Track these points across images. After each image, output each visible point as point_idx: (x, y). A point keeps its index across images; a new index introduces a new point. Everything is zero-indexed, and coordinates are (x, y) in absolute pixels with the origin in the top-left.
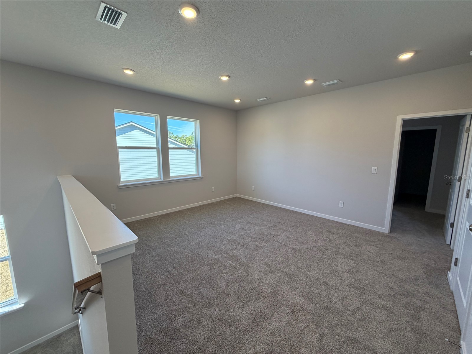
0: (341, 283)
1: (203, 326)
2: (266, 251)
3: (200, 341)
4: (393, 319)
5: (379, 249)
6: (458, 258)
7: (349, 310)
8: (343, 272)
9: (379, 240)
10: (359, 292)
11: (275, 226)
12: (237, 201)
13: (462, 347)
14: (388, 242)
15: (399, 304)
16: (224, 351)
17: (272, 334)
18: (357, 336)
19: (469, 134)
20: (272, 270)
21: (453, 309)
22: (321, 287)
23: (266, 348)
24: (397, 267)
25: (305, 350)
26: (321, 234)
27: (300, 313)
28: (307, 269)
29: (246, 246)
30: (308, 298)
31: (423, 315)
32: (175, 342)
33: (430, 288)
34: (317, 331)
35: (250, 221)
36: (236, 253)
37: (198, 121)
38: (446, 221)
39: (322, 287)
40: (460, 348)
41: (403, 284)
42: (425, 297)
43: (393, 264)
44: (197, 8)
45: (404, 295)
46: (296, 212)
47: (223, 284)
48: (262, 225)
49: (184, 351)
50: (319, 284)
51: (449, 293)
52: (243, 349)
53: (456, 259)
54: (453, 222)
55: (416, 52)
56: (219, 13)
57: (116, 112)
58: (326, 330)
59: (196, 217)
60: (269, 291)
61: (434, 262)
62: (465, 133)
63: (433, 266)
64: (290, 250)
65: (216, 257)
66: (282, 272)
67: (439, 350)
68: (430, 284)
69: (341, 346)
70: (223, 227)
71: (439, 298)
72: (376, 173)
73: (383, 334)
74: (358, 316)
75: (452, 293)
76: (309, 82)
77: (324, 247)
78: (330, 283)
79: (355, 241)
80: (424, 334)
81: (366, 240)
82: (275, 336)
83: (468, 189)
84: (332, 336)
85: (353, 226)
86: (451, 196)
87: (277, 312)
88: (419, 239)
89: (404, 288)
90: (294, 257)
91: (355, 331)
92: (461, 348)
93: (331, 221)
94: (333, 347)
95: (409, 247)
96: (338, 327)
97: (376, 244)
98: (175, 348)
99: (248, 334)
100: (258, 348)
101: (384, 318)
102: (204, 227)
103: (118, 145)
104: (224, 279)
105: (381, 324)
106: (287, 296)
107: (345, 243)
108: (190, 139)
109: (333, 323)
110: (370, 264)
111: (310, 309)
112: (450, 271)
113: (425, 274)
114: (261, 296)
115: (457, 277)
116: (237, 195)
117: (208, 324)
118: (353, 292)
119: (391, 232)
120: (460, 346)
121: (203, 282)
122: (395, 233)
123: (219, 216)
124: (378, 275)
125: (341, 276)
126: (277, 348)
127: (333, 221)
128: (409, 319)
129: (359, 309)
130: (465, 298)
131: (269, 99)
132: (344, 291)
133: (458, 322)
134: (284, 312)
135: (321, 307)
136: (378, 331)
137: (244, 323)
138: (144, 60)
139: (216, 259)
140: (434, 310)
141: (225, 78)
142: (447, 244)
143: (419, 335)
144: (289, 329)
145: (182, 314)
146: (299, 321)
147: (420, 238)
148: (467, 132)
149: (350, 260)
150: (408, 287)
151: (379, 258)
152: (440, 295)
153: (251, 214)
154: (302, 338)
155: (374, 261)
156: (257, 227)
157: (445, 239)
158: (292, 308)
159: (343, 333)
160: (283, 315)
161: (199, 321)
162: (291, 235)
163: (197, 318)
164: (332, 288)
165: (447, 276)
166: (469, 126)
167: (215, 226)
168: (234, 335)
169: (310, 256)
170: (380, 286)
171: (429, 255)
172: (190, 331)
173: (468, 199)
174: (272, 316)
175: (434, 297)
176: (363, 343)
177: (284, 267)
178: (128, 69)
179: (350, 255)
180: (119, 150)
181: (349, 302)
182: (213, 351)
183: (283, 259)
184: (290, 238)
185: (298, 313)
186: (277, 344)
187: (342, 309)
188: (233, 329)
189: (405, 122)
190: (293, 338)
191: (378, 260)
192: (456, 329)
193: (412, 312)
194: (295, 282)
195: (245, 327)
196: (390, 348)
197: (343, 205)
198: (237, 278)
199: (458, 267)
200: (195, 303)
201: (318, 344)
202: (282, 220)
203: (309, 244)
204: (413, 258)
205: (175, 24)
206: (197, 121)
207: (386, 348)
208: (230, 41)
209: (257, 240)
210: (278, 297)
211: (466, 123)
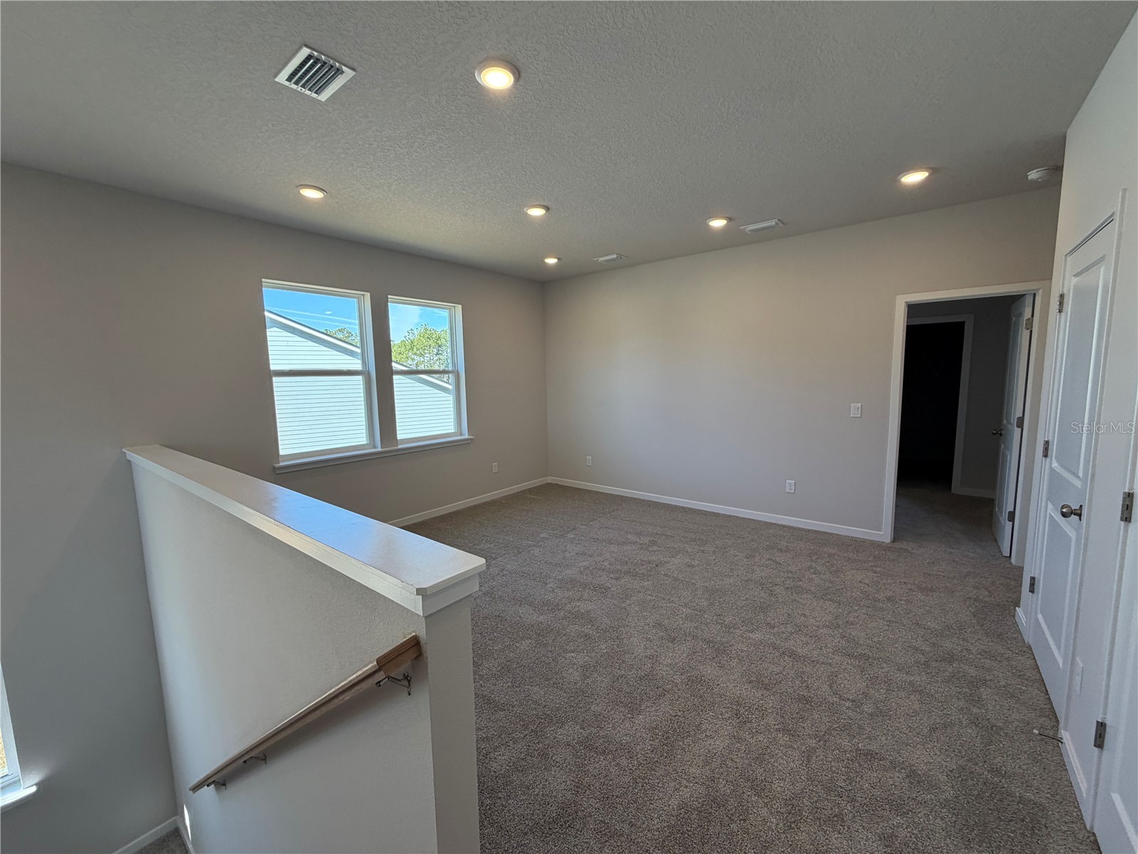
0: (820, 649)
1: (558, 765)
2: (649, 597)
3: (560, 794)
4: (933, 707)
5: (879, 575)
6: (1036, 576)
7: (848, 699)
8: (818, 627)
9: (875, 557)
10: (860, 662)
11: (653, 543)
12: (551, 492)
13: (1064, 740)
14: (893, 560)
15: (939, 679)
16: (617, 808)
17: (707, 763)
18: (874, 747)
19: (1033, 332)
20: (673, 635)
21: (1036, 678)
22: (781, 660)
23: (702, 790)
24: (920, 608)
25: (782, 785)
26: (757, 554)
27: (754, 716)
28: (744, 628)
29: (603, 590)
30: (762, 685)
31: (985, 692)
32: (504, 803)
33: (989, 642)
34: (795, 746)
35: (595, 536)
36: (584, 607)
37: (459, 307)
38: (997, 509)
39: (784, 661)
40: (1060, 743)
41: (938, 639)
42: (982, 661)
43: (911, 603)
44: (517, 69)
45: (944, 660)
46: (690, 509)
47: (575, 675)
48: (624, 544)
49: (531, 819)
50: (777, 654)
51: (1025, 649)
52: (656, 798)
53: (1033, 579)
54: (1012, 510)
55: (934, 171)
56: (561, 81)
57: (266, 287)
58: (813, 743)
59: (466, 534)
60: (678, 679)
61: (987, 593)
62: (1025, 330)
63: (987, 599)
64: (699, 592)
65: (541, 618)
66: (695, 637)
67: (1025, 752)
68: (987, 634)
69: (848, 768)
70: (537, 551)
71: (1008, 659)
72: (859, 415)
73: (921, 737)
74: (868, 708)
75: (1030, 648)
76: (718, 223)
77: (770, 581)
78: (799, 650)
79: (828, 562)
80: (994, 728)
81: (849, 558)
82: (713, 766)
83: (1046, 439)
84: (827, 752)
85: (818, 532)
86: (1005, 456)
87: (707, 720)
88: (951, 550)
89: (941, 646)
90: (712, 604)
91: (867, 738)
92: (1062, 743)
93: (772, 524)
94: (834, 772)
95: (936, 568)
96: (834, 733)
97: (871, 566)
98: (509, 816)
99: (657, 769)
100: (686, 793)
101: (916, 706)
102: (494, 556)
103: (273, 367)
104: (574, 664)
105: (914, 718)
106: (718, 685)
107: (810, 567)
108: (403, 349)
109: (823, 728)
110: (869, 607)
111: (770, 705)
112: (1019, 607)
113: (974, 616)
114: (664, 690)
115: (1036, 614)
116: (550, 479)
117: (566, 759)
118: (848, 663)
119: (895, 540)
120: (1060, 741)
121: (527, 675)
122: (904, 543)
123: (520, 527)
124: (889, 626)
125: (817, 636)
126: (724, 788)
127: (775, 524)
128: (961, 704)
129: (866, 695)
130: (1060, 652)
131: (623, 257)
132: (830, 665)
133: (1049, 699)
134: (720, 717)
135: (792, 699)
136: (910, 731)
137: (643, 748)
138: (359, 169)
139: (541, 623)
140: (1002, 683)
141: (537, 212)
142: (1004, 555)
143: (986, 731)
144: (739, 750)
145: (502, 745)
146: (754, 731)
147: (953, 548)
148: (1028, 329)
149: (828, 603)
150: (948, 645)
151: (884, 593)
152: (1009, 653)
153: (594, 519)
154: (769, 762)
155: (875, 601)
156: (613, 548)
157: (999, 547)
158: (735, 707)
159: (845, 743)
160: (720, 723)
161: (544, 756)
162: (694, 559)
163: (539, 748)
164: (804, 661)
165: (1014, 616)
166: (1030, 317)
167: (519, 553)
168: (630, 773)
169: (744, 600)
170: (896, 648)
171: (976, 580)
172: (531, 777)
173: (1048, 460)
174: (698, 727)
175: (999, 658)
176: (887, 757)
177: (696, 628)
178: (315, 187)
179: (826, 592)
180: (275, 379)
181: (845, 684)
182: (594, 810)
183: (689, 611)
184: (693, 566)
185: (750, 716)
186: (723, 779)
187: (835, 699)
188: (624, 762)
189: (913, 309)
190: (751, 765)
191: (881, 596)
192: (1047, 713)
193: (965, 690)
194: (728, 655)
195: (647, 755)
196: (939, 760)
197: (793, 488)
198: (602, 660)
199: (1038, 595)
200: (523, 720)
201: (804, 770)
202: (666, 529)
203: (737, 576)
204: (947, 588)
205: (459, 97)
206: (454, 307)
207: (932, 761)
208: (569, 137)
209: (623, 575)
210: (700, 690)
211: (1024, 310)
